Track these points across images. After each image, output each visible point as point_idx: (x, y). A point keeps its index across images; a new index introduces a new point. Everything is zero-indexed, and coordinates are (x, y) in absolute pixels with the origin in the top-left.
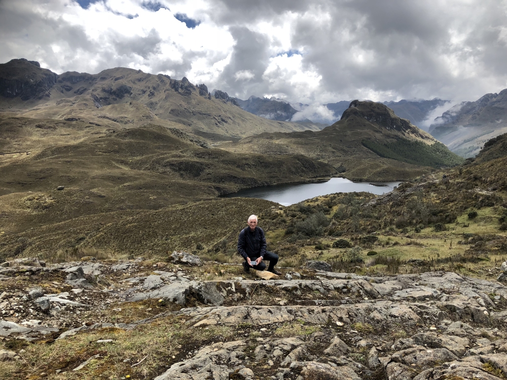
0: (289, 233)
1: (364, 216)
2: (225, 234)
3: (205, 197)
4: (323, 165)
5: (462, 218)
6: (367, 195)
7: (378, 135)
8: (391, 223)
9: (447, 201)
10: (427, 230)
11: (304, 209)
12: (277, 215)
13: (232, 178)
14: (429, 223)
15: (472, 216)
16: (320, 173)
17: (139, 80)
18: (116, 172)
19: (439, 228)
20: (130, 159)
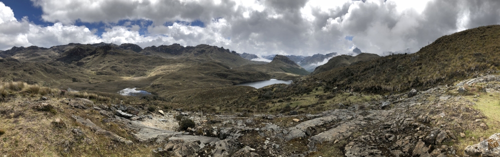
0: (259, 98)
1: (284, 91)
2: (236, 98)
3: (228, 85)
4: (268, 75)
5: (314, 90)
6: (284, 84)
7: (285, 66)
8: (293, 93)
9: (309, 85)
10: (305, 95)
11: (264, 90)
12: (255, 92)
13: (237, 79)
14: (305, 92)
15: (317, 89)
16: (267, 77)
17: (208, 48)
18: (200, 76)
19: (308, 94)
20: (204, 72)
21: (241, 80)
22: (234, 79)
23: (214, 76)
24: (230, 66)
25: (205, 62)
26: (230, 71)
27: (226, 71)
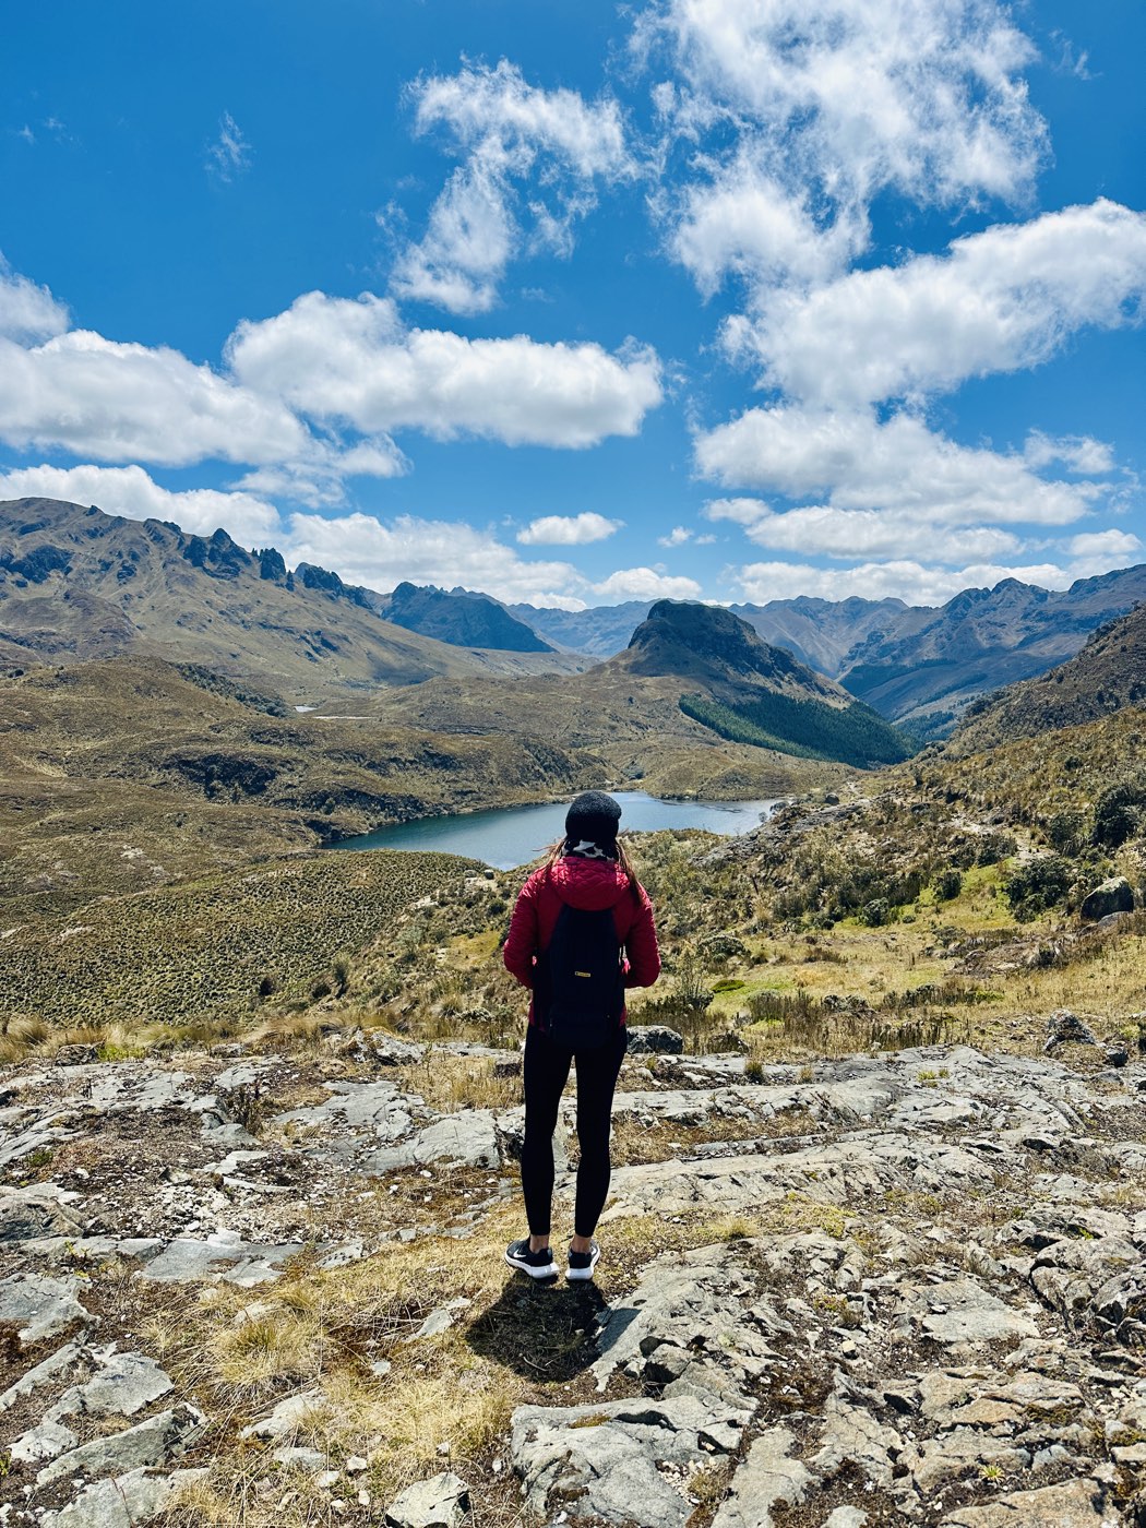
3: (283, 846)
4: (588, 762)
7: (716, 688)
9: (892, 851)
12: (481, 893)
13: (353, 796)
17: (93, 534)
18: (24, 785)
20: (67, 748)
21: (384, 803)
22: (320, 799)
23: (155, 777)
24: (288, 695)
25: (65, 661)
26: (293, 738)
27: (256, 736)
